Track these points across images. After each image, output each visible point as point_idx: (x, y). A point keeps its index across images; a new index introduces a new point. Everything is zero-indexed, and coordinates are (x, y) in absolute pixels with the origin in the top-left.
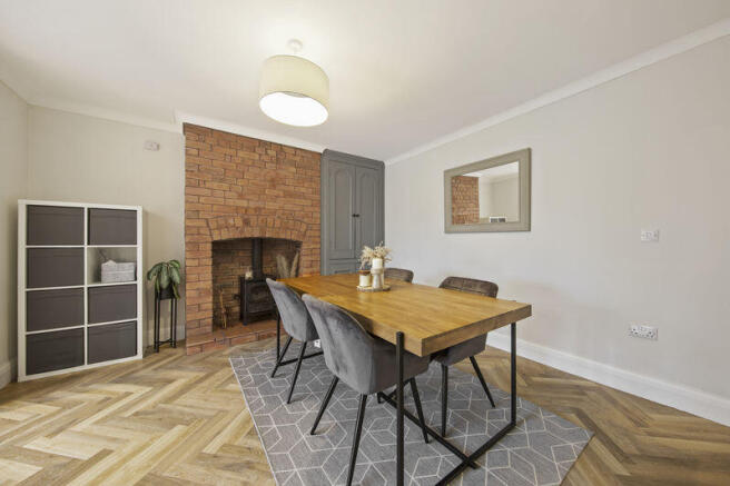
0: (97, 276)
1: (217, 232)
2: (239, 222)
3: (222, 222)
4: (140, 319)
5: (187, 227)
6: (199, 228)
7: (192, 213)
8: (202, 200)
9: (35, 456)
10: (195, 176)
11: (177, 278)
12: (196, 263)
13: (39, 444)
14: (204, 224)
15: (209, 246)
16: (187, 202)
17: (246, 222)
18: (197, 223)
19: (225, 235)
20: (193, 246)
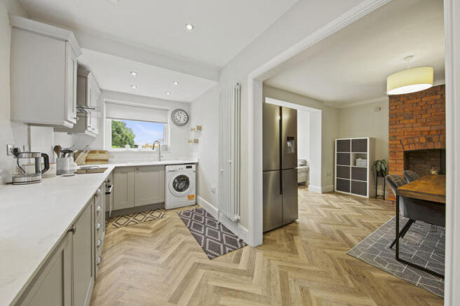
0: (355, 164)
1: (407, 146)
2: (423, 140)
3: (410, 141)
4: (368, 182)
5: (390, 144)
6: (396, 144)
7: (393, 137)
8: (398, 130)
9: (329, 202)
10: (394, 119)
11: (384, 168)
12: (394, 161)
13: (331, 202)
14: (399, 142)
15: (402, 154)
16: (390, 132)
17: (429, 140)
18: (395, 142)
19: (412, 148)
20: (393, 153)
